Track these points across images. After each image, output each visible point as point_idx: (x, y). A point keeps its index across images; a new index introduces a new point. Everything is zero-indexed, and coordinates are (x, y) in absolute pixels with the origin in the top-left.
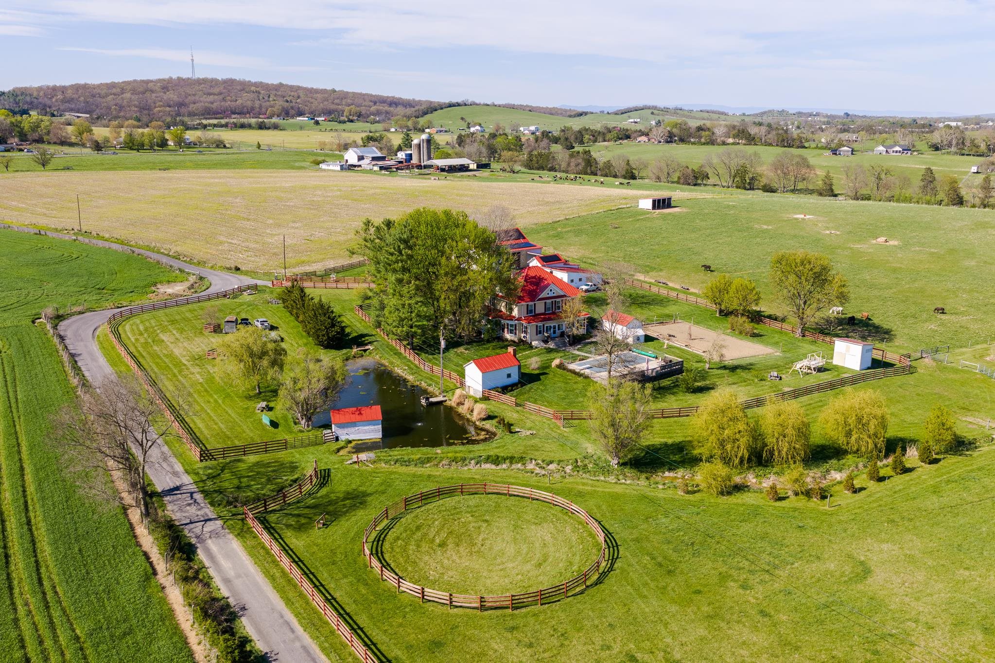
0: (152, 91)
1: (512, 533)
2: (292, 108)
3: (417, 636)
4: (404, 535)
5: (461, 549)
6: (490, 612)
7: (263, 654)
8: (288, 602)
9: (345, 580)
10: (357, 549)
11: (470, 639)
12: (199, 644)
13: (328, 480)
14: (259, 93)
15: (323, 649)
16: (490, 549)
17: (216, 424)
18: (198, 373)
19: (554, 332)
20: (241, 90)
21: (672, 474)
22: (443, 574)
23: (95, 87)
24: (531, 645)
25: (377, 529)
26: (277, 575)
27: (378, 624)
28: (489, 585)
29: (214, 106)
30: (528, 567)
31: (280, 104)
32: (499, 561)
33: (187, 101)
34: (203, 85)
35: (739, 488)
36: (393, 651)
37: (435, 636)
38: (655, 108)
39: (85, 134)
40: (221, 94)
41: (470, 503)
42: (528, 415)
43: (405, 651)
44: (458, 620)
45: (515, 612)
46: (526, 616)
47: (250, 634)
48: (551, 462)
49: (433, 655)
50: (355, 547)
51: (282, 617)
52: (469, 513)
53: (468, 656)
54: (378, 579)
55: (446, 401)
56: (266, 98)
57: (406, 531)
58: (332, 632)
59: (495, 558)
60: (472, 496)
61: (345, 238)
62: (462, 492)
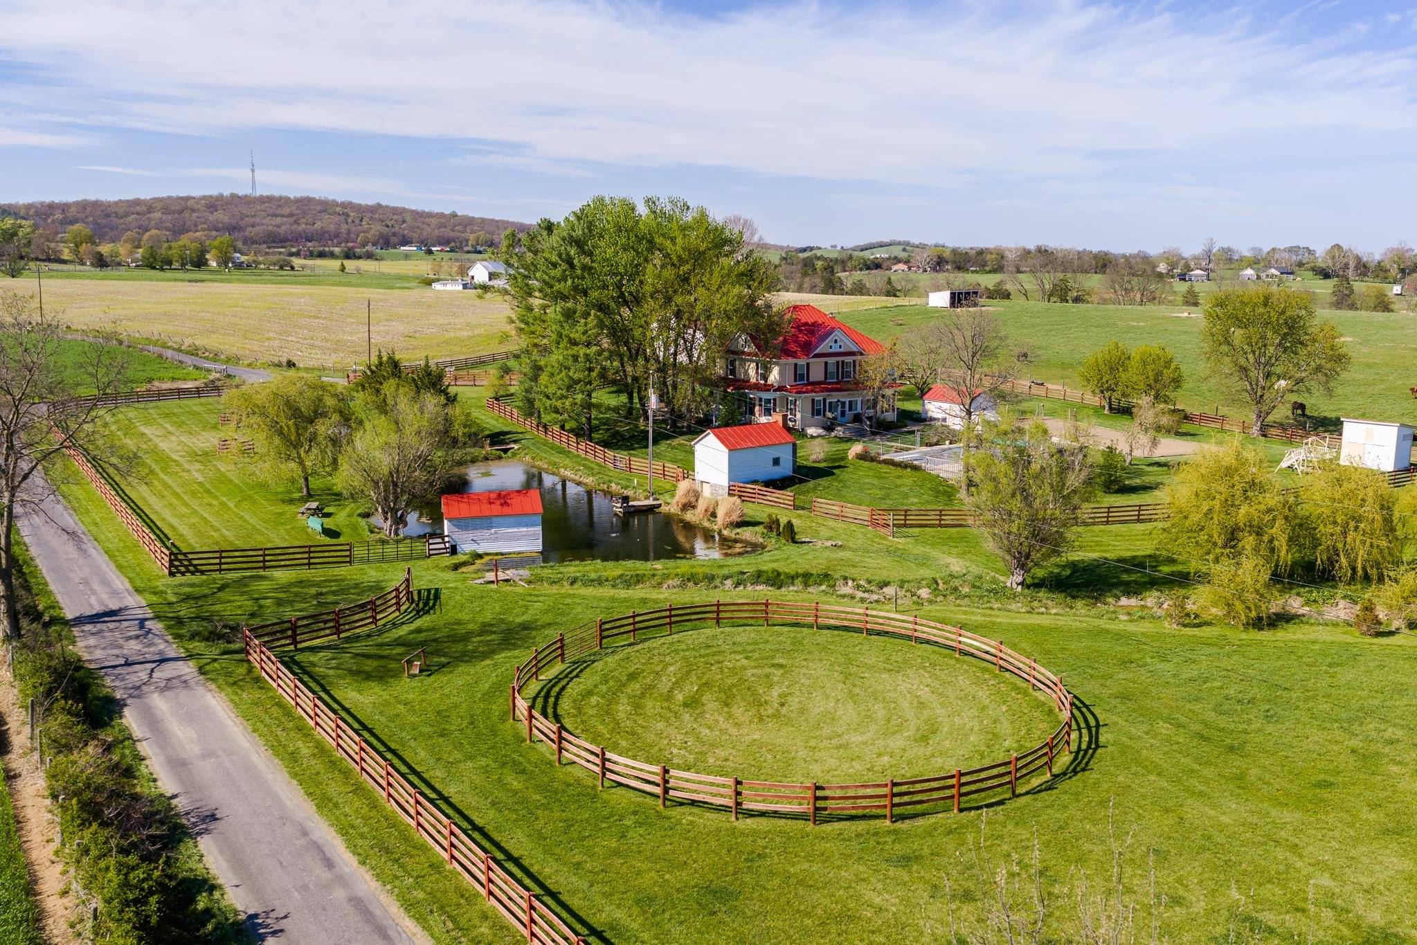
0: (193, 211)
1: (841, 685)
2: (394, 234)
3: (661, 877)
4: (604, 688)
5: (737, 711)
6: (837, 826)
7: (242, 917)
8: (324, 803)
9: (470, 764)
10: (497, 707)
11: (801, 882)
12: (65, 893)
13: (434, 605)
14: (348, 215)
15: (409, 906)
16: (802, 711)
17: (217, 530)
18: (198, 471)
19: (843, 414)
20: (321, 212)
21: (1133, 601)
22: (704, 753)
23: (109, 204)
24: (967, 896)
25: (541, 678)
26: (305, 751)
27: (557, 851)
28: (819, 774)
29: (282, 230)
30: (897, 742)
31: (376, 229)
32: (827, 731)
33: (242, 223)
34: (267, 204)
35: (1283, 619)
36: (605, 913)
37: (712, 877)
38: (908, 244)
39: (84, 245)
40: (291, 215)
41: (738, 639)
42: (820, 521)
43: (636, 910)
44: (760, 842)
45: (899, 825)
46: (929, 833)
47: (214, 871)
48: (886, 584)
49: (714, 920)
50: (494, 707)
51: (305, 833)
52: (739, 652)
53: (808, 922)
54: (550, 764)
55: (660, 505)
56: (357, 222)
57: (607, 682)
58: (436, 867)
59: (818, 727)
60: (741, 629)
61: (470, 334)
62: (718, 620)
